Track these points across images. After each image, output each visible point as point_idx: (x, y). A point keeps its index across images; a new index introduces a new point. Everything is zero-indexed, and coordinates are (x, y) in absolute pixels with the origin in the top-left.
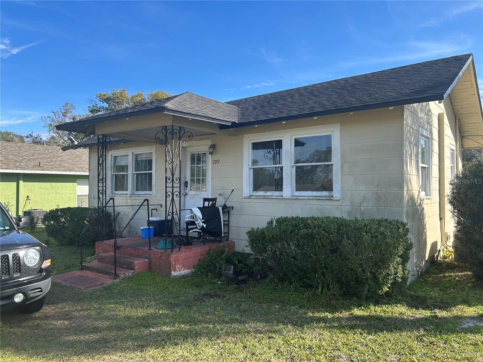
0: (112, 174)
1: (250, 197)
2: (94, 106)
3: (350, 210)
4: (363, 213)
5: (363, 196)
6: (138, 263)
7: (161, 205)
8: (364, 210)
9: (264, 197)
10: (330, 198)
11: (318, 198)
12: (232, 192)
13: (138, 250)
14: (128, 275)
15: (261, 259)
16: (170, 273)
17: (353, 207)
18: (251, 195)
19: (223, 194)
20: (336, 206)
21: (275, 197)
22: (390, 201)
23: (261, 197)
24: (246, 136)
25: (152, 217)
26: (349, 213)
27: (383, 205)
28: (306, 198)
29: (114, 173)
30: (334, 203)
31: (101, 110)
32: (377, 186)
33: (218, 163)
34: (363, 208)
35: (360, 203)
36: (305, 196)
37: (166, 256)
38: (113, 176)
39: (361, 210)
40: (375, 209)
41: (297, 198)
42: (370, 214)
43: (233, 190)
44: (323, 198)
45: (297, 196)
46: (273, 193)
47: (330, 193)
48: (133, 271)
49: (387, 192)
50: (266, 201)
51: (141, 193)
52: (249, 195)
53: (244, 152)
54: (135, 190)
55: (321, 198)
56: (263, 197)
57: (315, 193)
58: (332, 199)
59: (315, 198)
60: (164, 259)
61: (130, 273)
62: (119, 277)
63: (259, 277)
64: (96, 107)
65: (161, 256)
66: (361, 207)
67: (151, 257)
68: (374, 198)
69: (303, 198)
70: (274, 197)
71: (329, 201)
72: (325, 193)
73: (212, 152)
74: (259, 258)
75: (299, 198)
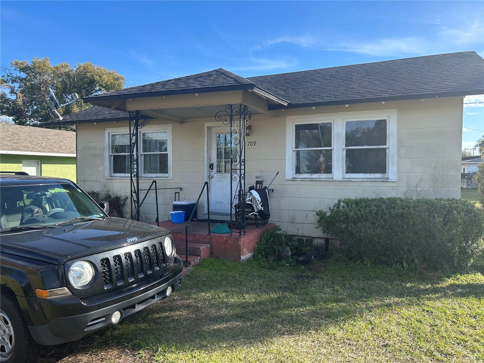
0: (111, 154)
1: (295, 180)
2: (8, 76)
3: (406, 191)
4: (419, 194)
5: (420, 178)
6: (204, 248)
7: (181, 188)
8: (420, 191)
9: (312, 180)
10: (386, 180)
11: (374, 180)
12: (277, 175)
13: (194, 236)
14: (197, 262)
15: (306, 240)
16: (240, 258)
17: (409, 188)
18: (294, 177)
19: (260, 176)
20: (391, 188)
21: (325, 180)
22: (447, 183)
23: (307, 180)
24: (288, 117)
25: (175, 201)
26: (405, 193)
27: (440, 185)
28: (360, 180)
29: (112, 153)
30: (390, 184)
31: (18, 81)
32: (434, 168)
33: (254, 144)
34: (419, 189)
35: (417, 184)
36: (360, 178)
37: (234, 241)
38: (111, 157)
39: (417, 191)
40: (431, 190)
41: (350, 180)
42: (426, 195)
43: (278, 172)
44: (378, 180)
45: (349, 178)
46: (320, 176)
47: (383, 176)
48: (200, 257)
49: (444, 174)
50: (312, 183)
51: (151, 175)
52: (292, 178)
53: (287, 133)
54: (143, 172)
55: (376, 180)
56: (310, 180)
57: (368, 175)
58: (388, 180)
59: (369, 180)
60: (230, 243)
61: (197, 260)
62: (190, 264)
63: (313, 257)
64: (11, 76)
65: (226, 241)
66: (417, 188)
67: (212, 242)
68: (431, 179)
69: (357, 180)
70: (323, 180)
71: (384, 182)
72: (378, 175)
73: (249, 134)
74: (303, 239)
75: (352, 180)
